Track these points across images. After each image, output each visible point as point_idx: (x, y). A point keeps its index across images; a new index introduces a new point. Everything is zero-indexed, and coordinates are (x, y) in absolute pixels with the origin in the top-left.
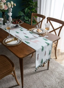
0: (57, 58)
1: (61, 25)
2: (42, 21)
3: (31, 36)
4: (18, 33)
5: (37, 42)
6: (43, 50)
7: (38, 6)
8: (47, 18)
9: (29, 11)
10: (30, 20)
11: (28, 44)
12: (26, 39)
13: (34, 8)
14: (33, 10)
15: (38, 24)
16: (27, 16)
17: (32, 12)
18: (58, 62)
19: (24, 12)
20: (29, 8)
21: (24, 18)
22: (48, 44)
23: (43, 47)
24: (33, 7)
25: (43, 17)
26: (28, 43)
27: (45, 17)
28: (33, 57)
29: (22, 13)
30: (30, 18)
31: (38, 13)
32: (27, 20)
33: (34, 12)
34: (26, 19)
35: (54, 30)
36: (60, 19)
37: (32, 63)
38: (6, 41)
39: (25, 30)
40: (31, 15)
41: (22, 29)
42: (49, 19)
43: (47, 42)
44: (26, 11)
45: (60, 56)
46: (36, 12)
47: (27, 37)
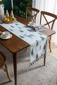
0: (52, 51)
1: (54, 18)
2: (36, 15)
4: (13, 27)
6: (37, 44)
8: (41, 12)
9: (24, 5)
10: (25, 13)
13: (29, 3)
15: (32, 17)
16: (22, 9)
17: (26, 6)
18: (53, 55)
19: (19, 6)
20: (24, 2)
21: (19, 11)
22: (43, 39)
23: (37, 42)
26: (22, 37)
27: (39, 11)
28: (27, 50)
29: (17, 6)
30: (25, 11)
31: (33, 7)
32: (22, 14)
33: (29, 6)
34: (21, 13)
36: (53, 13)
37: (26, 56)
40: (26, 9)
42: (43, 13)
44: (20, 5)
45: (55, 49)
46: (31, 6)
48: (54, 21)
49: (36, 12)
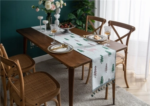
0: (129, 86)
2: (101, 27)
3: (85, 43)
4: (67, 40)
5: (94, 51)
6: (102, 60)
7: (96, 6)
8: (109, 22)
9: (83, 13)
10: (84, 25)
11: (82, 53)
12: (78, 47)
13: (90, 10)
14: (89, 13)
15: (95, 31)
16: (80, 19)
17: (86, 15)
19: (76, 15)
20: (83, 10)
21: (76, 22)
22: (110, 54)
23: (102, 57)
24: (89, 8)
25: (103, 21)
26: (81, 51)
27: (106, 20)
28: (88, 83)
29: (73, 15)
30: (84, 22)
31: (96, 15)
32: (79, 26)
33: (90, 15)
34: (78, 24)
35: (120, 39)
36: (127, 24)
38: (52, 48)
39: (77, 37)
40: (86, 19)
41: (73, 36)
42: (112, 23)
43: (108, 50)
44: (78, 13)
46: (94, 14)
47: (80, 45)
48: (129, 35)
49: (101, 23)
